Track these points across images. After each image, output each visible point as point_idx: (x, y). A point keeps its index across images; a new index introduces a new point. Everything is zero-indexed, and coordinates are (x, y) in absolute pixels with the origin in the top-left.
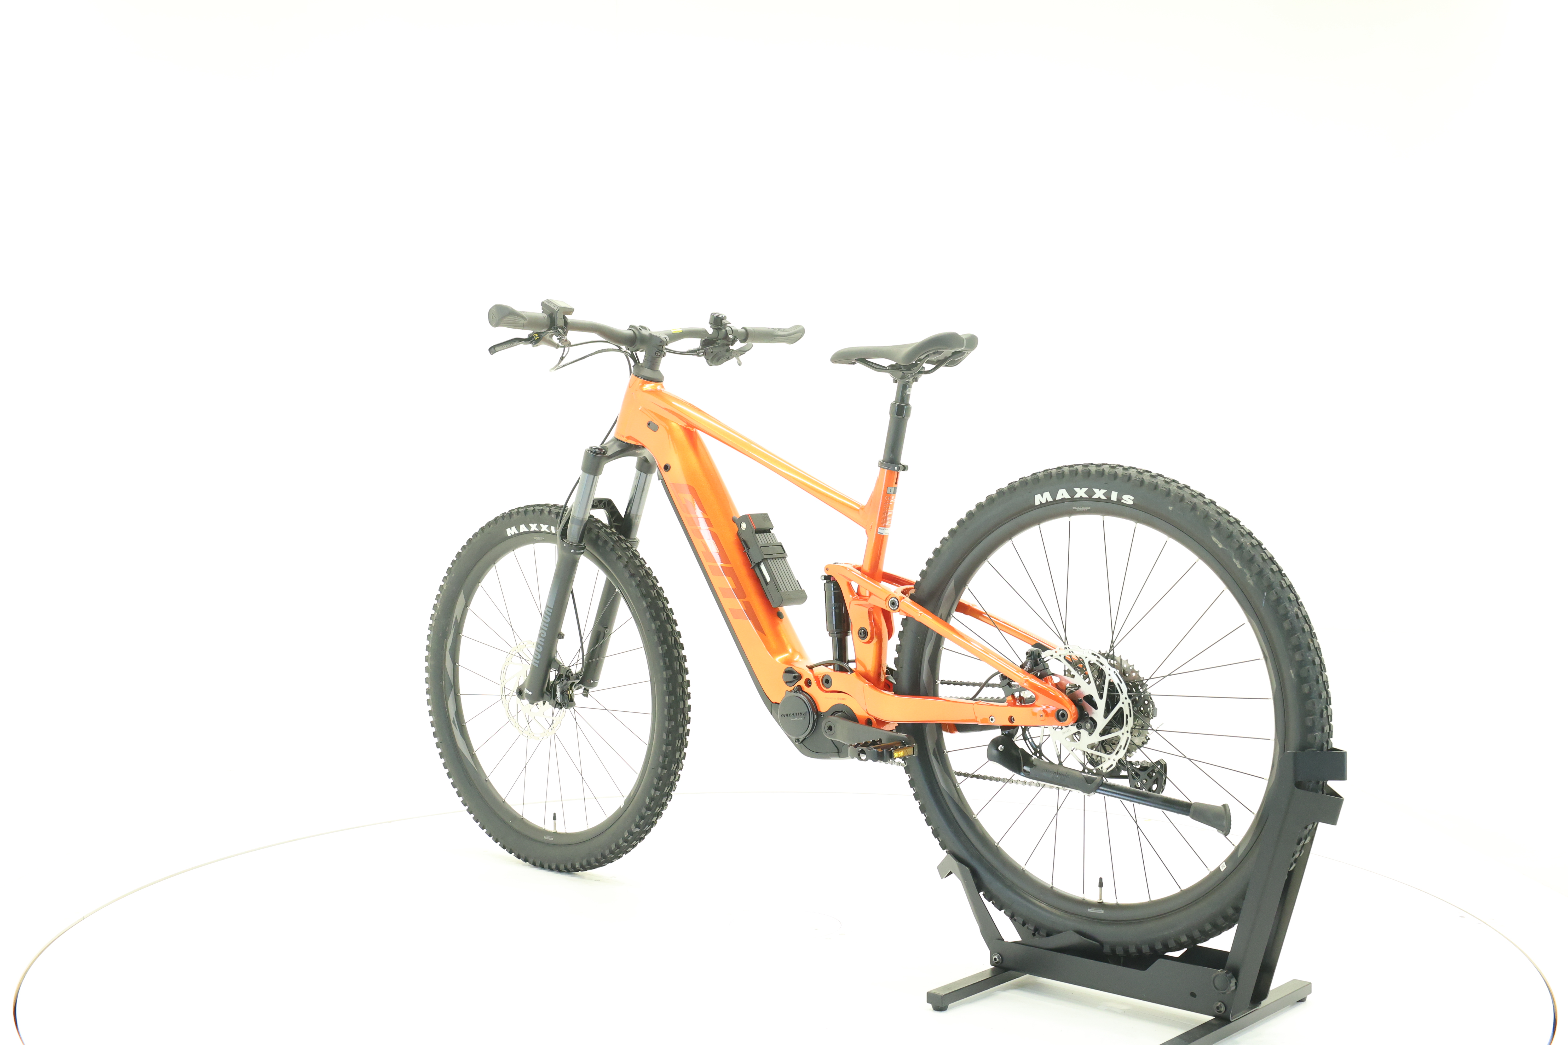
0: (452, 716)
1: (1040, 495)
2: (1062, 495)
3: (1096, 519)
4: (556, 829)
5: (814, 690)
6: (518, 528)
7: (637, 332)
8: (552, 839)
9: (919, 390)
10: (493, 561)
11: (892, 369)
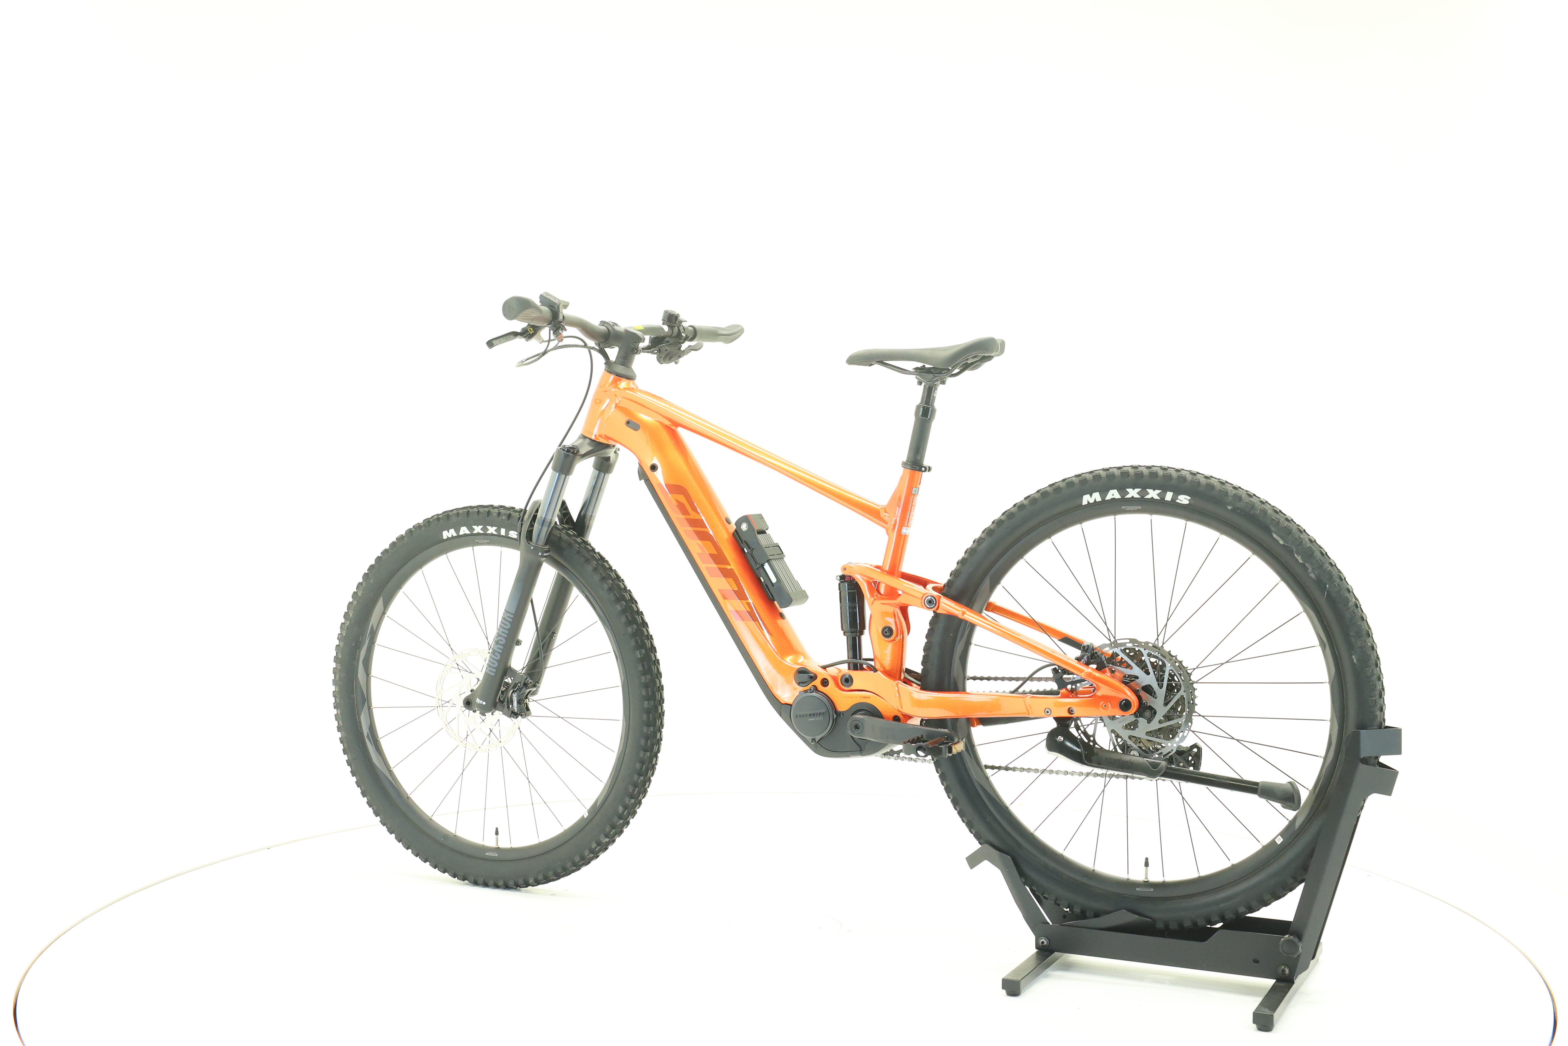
0: (366, 731)
1: (1089, 495)
2: (1113, 495)
3: (1145, 518)
4: (499, 844)
5: (831, 690)
6: (457, 531)
7: (610, 329)
8: (497, 855)
9: (944, 393)
10: (420, 566)
11: (920, 371)
